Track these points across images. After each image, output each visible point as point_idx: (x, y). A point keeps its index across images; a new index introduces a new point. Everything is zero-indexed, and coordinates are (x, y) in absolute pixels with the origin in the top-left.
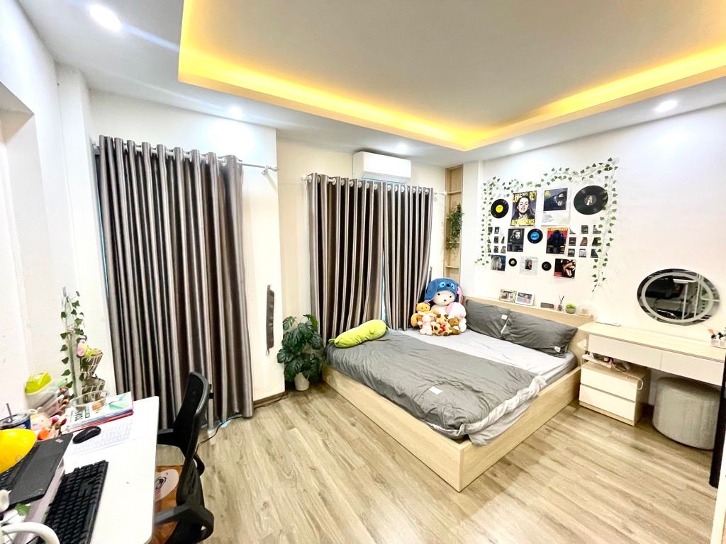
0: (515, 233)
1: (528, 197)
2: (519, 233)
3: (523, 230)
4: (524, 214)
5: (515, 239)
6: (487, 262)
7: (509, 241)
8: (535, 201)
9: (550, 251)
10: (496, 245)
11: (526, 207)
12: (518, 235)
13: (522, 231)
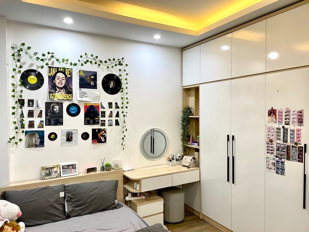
0: (53, 107)
1: (64, 73)
2: (57, 107)
3: (62, 104)
4: (61, 88)
5: (54, 112)
6: (21, 140)
7: (46, 115)
8: (71, 78)
9: (87, 123)
10: (31, 119)
11: (64, 82)
12: (57, 108)
13: (60, 105)
